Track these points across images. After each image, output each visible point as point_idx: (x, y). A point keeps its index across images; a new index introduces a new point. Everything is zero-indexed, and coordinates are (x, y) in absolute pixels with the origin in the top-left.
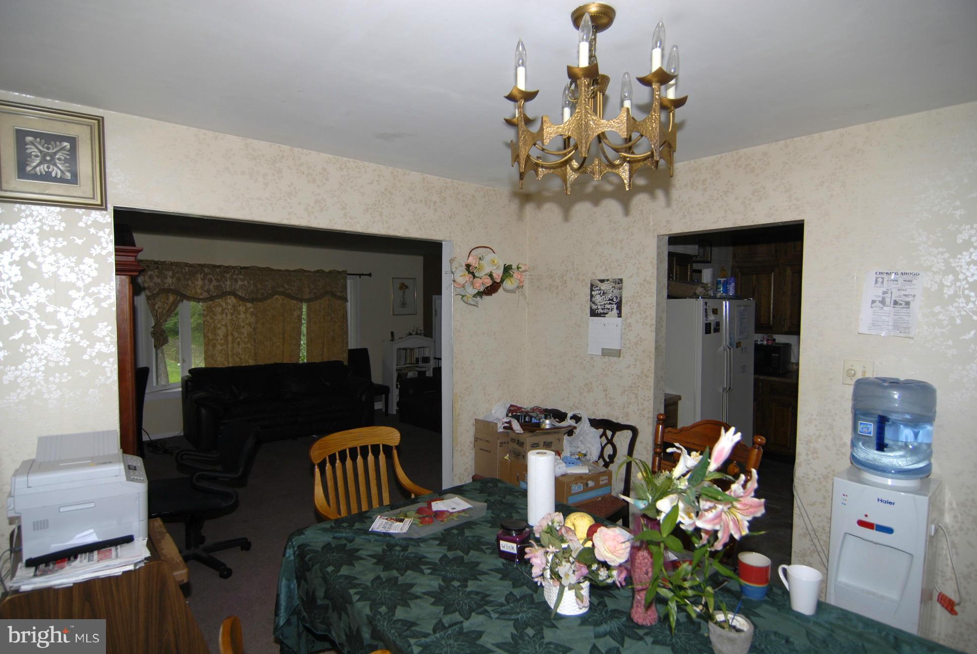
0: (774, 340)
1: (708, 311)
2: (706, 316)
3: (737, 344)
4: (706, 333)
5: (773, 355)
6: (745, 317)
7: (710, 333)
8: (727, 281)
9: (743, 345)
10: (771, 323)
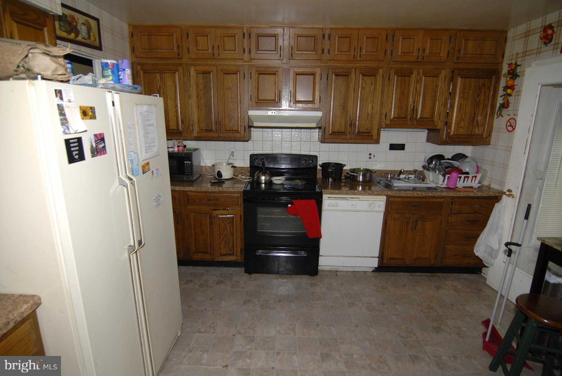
0: (185, 146)
1: (67, 111)
2: (64, 122)
3: (143, 167)
4: (71, 160)
5: (185, 162)
6: (151, 122)
7: (82, 158)
8: (118, 65)
9: (152, 167)
10: (181, 129)
